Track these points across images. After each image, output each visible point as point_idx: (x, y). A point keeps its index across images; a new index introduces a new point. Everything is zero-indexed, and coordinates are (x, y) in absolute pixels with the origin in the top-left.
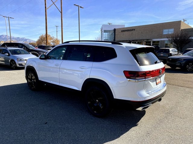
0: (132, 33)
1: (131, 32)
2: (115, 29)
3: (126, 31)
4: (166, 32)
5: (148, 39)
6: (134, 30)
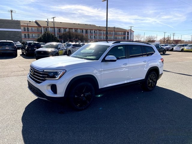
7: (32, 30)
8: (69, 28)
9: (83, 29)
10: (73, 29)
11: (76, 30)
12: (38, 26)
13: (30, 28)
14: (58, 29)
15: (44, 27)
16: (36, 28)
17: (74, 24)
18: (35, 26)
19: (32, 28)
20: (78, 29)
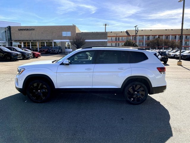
0: (32, 33)
1: (30, 32)
2: (10, 27)
3: (24, 30)
4: (65, 34)
5: (49, 39)
6: (34, 29)
7: (122, 39)
8: (159, 35)
9: (176, 35)
10: (164, 36)
11: (167, 36)
12: (127, 35)
13: (120, 38)
14: (147, 37)
15: (133, 36)
16: (126, 38)
17: (166, 30)
18: (125, 35)
19: (122, 38)
20: (169, 35)
